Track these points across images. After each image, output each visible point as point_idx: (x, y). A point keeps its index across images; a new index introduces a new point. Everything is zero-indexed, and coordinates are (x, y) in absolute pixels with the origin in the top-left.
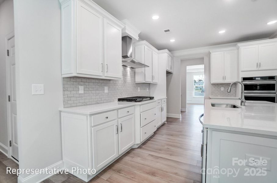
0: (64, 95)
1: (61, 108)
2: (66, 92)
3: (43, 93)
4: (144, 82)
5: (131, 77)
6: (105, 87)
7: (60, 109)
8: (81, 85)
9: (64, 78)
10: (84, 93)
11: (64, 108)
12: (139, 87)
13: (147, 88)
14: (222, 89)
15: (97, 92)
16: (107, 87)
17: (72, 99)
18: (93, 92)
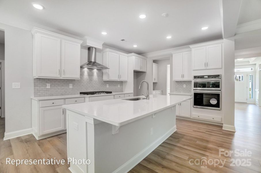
0: (35, 89)
1: (33, 97)
2: (36, 87)
3: (20, 88)
4: (108, 80)
5: (98, 76)
6: (70, 84)
7: (31, 97)
8: (49, 83)
9: (35, 79)
10: (51, 88)
11: (35, 96)
12: (108, 84)
13: (119, 85)
14: (185, 86)
15: (63, 87)
16: (72, 84)
17: (41, 91)
18: (58, 87)
